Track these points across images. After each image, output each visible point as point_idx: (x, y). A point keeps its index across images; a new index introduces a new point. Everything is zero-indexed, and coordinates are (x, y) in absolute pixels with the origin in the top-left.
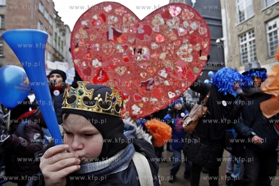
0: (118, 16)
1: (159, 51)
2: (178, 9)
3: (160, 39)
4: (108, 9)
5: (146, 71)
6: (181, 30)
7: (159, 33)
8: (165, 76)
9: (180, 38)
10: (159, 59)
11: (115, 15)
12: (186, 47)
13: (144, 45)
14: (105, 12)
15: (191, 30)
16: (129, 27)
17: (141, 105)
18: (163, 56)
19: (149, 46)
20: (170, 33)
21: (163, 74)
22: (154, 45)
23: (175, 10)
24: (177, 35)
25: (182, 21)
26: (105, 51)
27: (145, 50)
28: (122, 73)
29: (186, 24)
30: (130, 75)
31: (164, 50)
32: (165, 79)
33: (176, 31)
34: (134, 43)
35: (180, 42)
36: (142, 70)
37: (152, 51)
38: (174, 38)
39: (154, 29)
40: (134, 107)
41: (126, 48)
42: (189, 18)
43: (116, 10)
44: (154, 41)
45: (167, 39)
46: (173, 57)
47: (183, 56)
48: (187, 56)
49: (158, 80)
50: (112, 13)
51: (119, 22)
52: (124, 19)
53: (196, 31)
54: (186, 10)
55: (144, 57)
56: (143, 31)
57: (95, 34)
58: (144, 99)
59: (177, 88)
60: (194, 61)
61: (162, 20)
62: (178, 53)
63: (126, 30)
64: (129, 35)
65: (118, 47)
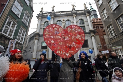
0: (57, 28)
1: (71, 37)
2: (74, 26)
4: (54, 26)
7: (70, 32)
8: (74, 44)
9: (76, 33)
11: (56, 28)
12: (78, 36)
13: (66, 36)
16: (61, 31)
17: (69, 53)
20: (73, 32)
21: (74, 43)
25: (76, 29)
26: (55, 38)
28: (61, 44)
29: (77, 30)
30: (64, 45)
34: (64, 35)
35: (76, 35)
36: (67, 43)
37: (69, 37)
39: (68, 31)
40: (67, 54)
41: (61, 37)
44: (69, 35)
48: (79, 38)
49: (72, 45)
50: (55, 27)
51: (58, 30)
52: (60, 29)
53: (80, 31)
54: (76, 26)
55: (67, 39)
57: (51, 33)
58: (69, 51)
59: (78, 47)
60: (81, 39)
61: (70, 29)
62: (76, 38)
63: (60, 32)
64: (61, 33)
65: (59, 37)
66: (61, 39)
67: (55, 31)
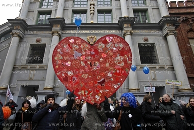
0: (78, 45)
1: (105, 62)
2: (111, 38)
3: (104, 56)
4: (72, 41)
5: (99, 75)
6: (115, 49)
7: (103, 52)
8: (111, 76)
9: (115, 53)
10: (105, 67)
11: (76, 44)
12: (119, 58)
13: (96, 60)
14: (70, 43)
15: (120, 48)
16: (86, 51)
17: (100, 95)
18: (107, 65)
19: (99, 61)
20: (109, 51)
21: (109, 75)
22: (101, 60)
23: (109, 38)
24: (113, 52)
25: (114, 44)
26: (74, 66)
27: (97, 63)
28: (86, 77)
29: (117, 45)
30: (91, 78)
31: (107, 61)
32: (111, 78)
33: (112, 50)
35: (115, 56)
36: (97, 75)
37: (101, 63)
38: (112, 54)
39: (99, 51)
40: (96, 97)
41: (86, 62)
42: (117, 42)
43: (77, 41)
44: (101, 57)
45: (108, 55)
46: (113, 65)
47: (119, 63)
48: (121, 63)
49: (107, 79)
51: (79, 48)
52: (82, 47)
53: (123, 48)
54: (115, 38)
55: (97, 67)
56: (94, 53)
57: (66, 56)
58: (101, 91)
59: (119, 82)
60: (125, 65)
61: (103, 45)
62: (115, 62)
63: (84, 53)
64: (86, 55)
65: (82, 63)
66: (86, 68)
67: (75, 51)
